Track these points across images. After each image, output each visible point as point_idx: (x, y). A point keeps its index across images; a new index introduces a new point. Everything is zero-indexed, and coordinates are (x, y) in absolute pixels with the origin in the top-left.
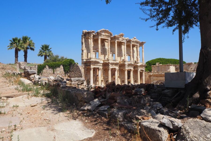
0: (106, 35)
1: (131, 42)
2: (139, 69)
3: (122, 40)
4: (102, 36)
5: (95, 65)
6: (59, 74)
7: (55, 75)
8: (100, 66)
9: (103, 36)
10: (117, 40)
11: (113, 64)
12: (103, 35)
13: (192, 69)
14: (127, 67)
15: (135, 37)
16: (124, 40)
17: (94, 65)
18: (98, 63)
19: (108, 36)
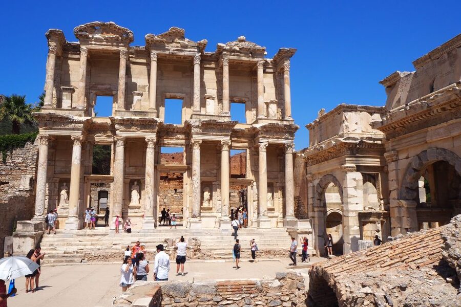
0: (107, 40)
1: (225, 53)
2: (261, 140)
3: (177, 50)
4: (93, 43)
5: (55, 129)
6: (21, 164)
7: (8, 167)
8: (73, 130)
9: (95, 41)
10: (157, 50)
11: (133, 125)
12: (97, 40)
13: (399, 101)
14: (197, 134)
15: (242, 37)
16: (188, 50)
17: (51, 129)
18: (65, 120)
19: (117, 40)
